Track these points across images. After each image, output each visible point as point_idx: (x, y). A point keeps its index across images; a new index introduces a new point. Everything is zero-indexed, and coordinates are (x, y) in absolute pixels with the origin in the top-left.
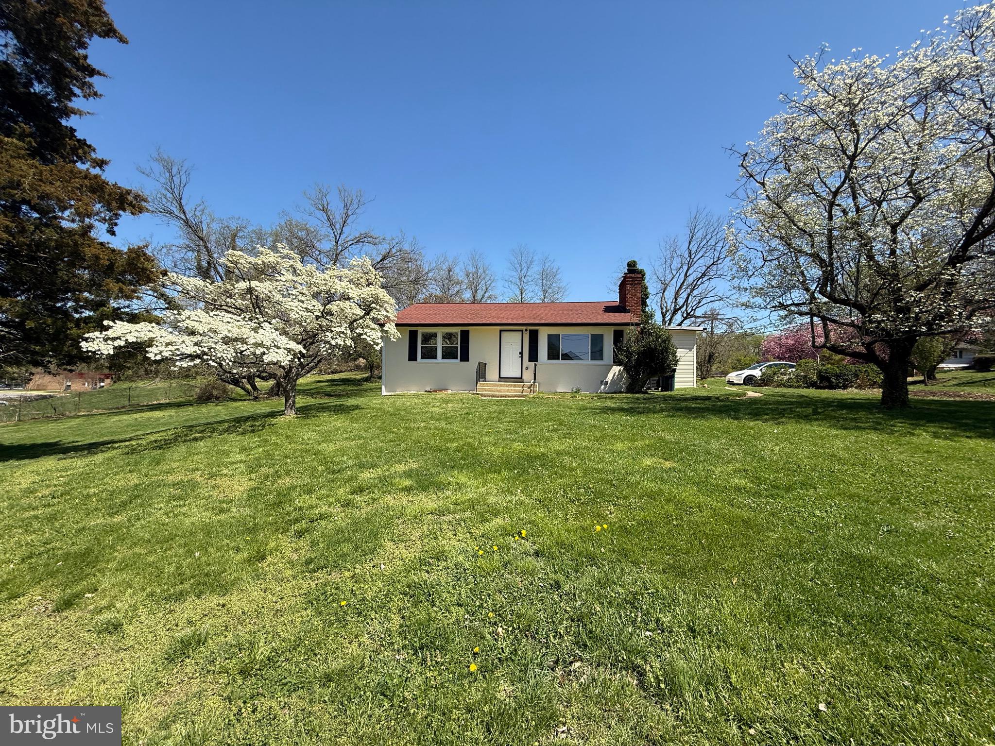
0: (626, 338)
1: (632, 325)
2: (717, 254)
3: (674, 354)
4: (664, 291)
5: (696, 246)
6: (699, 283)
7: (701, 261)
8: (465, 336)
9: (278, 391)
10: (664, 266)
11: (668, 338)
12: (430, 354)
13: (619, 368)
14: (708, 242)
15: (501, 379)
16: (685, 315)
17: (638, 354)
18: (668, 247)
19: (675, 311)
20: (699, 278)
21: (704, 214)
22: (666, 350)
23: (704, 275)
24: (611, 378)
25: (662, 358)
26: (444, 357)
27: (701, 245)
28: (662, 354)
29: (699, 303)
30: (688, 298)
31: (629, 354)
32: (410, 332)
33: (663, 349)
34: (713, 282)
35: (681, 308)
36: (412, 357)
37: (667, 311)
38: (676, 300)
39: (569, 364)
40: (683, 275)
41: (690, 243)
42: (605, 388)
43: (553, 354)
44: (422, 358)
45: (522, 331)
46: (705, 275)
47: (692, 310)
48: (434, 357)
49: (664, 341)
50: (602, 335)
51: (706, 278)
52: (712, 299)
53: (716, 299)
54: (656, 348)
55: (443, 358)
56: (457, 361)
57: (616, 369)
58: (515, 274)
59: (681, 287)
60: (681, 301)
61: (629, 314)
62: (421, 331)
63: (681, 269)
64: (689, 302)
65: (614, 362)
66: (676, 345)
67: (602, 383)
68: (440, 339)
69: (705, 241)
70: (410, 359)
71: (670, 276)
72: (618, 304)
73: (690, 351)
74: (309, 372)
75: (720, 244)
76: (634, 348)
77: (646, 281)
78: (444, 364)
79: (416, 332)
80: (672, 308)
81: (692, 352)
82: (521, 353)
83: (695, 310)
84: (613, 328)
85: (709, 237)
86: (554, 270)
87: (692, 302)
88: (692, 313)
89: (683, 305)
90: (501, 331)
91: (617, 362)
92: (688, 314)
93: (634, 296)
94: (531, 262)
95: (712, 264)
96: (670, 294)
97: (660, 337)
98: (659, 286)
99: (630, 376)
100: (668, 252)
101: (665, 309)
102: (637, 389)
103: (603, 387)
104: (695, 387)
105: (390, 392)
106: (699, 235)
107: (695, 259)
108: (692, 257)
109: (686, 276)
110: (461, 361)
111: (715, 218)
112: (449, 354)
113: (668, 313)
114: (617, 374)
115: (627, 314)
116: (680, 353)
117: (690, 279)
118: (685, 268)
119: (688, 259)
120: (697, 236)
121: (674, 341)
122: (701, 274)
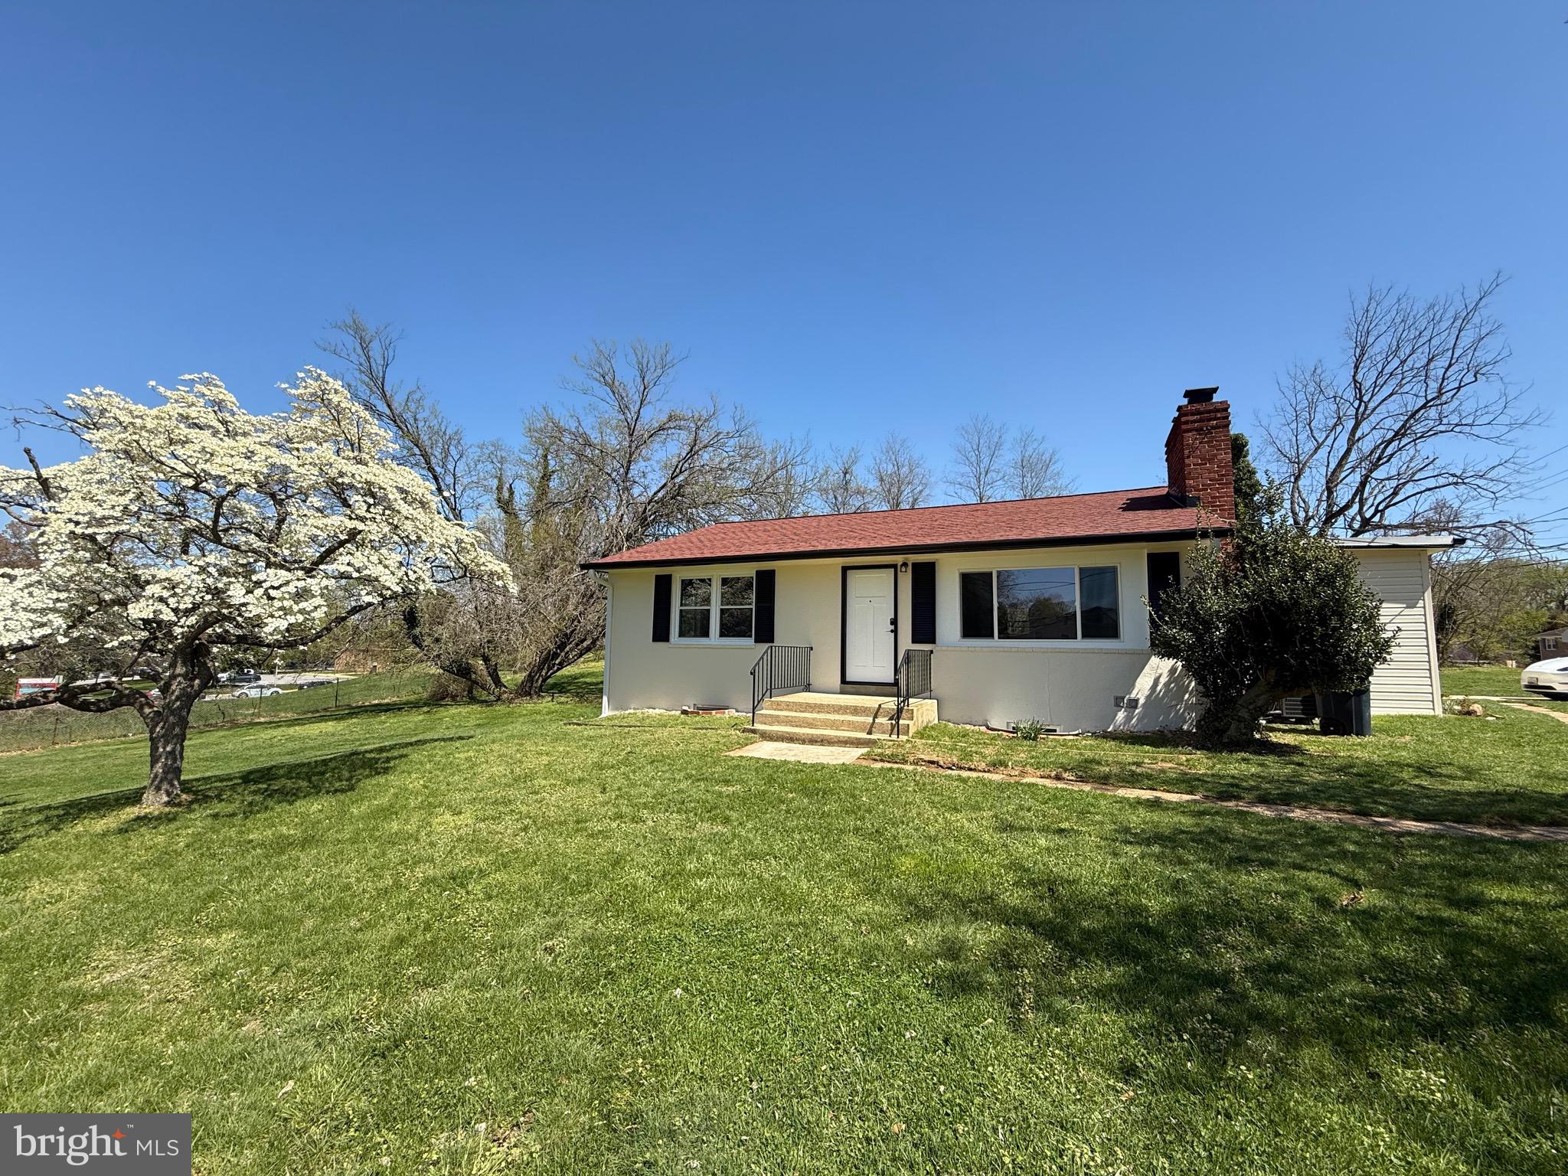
0: (1187, 573)
1: (1205, 534)
2: (1434, 386)
3: (1370, 620)
4: (1297, 478)
5: (1374, 374)
6: (1389, 451)
7: (1393, 405)
8: (766, 583)
9: (530, 688)
10: (1294, 426)
11: (1339, 568)
12: (697, 626)
13: (1167, 664)
14: (1403, 362)
15: (847, 685)
16: (1356, 525)
17: (1229, 621)
18: (1299, 387)
19: (1331, 517)
20: (1390, 442)
21: (1392, 299)
22: (1339, 608)
23: (1399, 434)
24: (1147, 692)
25: (1324, 637)
26: (725, 632)
27: (1388, 369)
28: (1324, 621)
29: (1395, 493)
30: (1363, 484)
31: (1201, 624)
32: (658, 578)
33: (1324, 605)
34: (1426, 448)
36: (661, 633)
37: (1307, 519)
38: (1330, 491)
39: (1023, 651)
40: (1345, 436)
41: (1356, 367)
42: (1128, 719)
43: (975, 625)
44: (682, 634)
45: (894, 566)
46: (1404, 435)
47: (1377, 511)
48: (705, 633)
49: (1327, 580)
50: (1113, 570)
51: (1405, 441)
52: (1431, 483)
53: (1442, 481)
54: (1296, 603)
55: (723, 635)
56: (750, 642)
57: (1159, 668)
58: (968, 469)
59: (1340, 465)
60: (1343, 495)
61: (1195, 510)
62: (679, 574)
63: (1339, 428)
64: (1366, 495)
65: (1153, 645)
66: (1374, 589)
67: (1118, 702)
68: (716, 591)
69: (1396, 362)
70: (655, 639)
71: (1312, 445)
72: (1165, 491)
73: (1412, 606)
74: (581, 655)
75: (1441, 363)
76: (1214, 604)
77: (1250, 458)
78: (724, 647)
79: (668, 578)
80: (1322, 511)
81: (1418, 611)
82: (894, 622)
83: (1383, 511)
84: (1145, 549)
85: (1405, 351)
86: (1047, 456)
87: (1374, 496)
88: (1376, 519)
89: (1352, 501)
90: (845, 570)
91: (1164, 647)
92: (1366, 522)
93: (1211, 461)
94: (998, 445)
95: (1424, 407)
96: (1313, 481)
97: (1306, 567)
98: (1285, 469)
99: (1207, 689)
100: (1301, 396)
101: (1302, 515)
102: (1232, 731)
103: (1121, 715)
104: (1439, 712)
105: (617, 709)
106: (1379, 348)
107: (1371, 405)
108: (1366, 399)
109: (1352, 442)
110: (756, 641)
111: (1422, 306)
112: (733, 627)
113: (1313, 523)
114: (1163, 680)
115: (1189, 510)
116: (1389, 614)
117: (1366, 445)
118: (1350, 424)
119: (1357, 403)
120: (1376, 349)
121: (1364, 577)
122: (1390, 434)
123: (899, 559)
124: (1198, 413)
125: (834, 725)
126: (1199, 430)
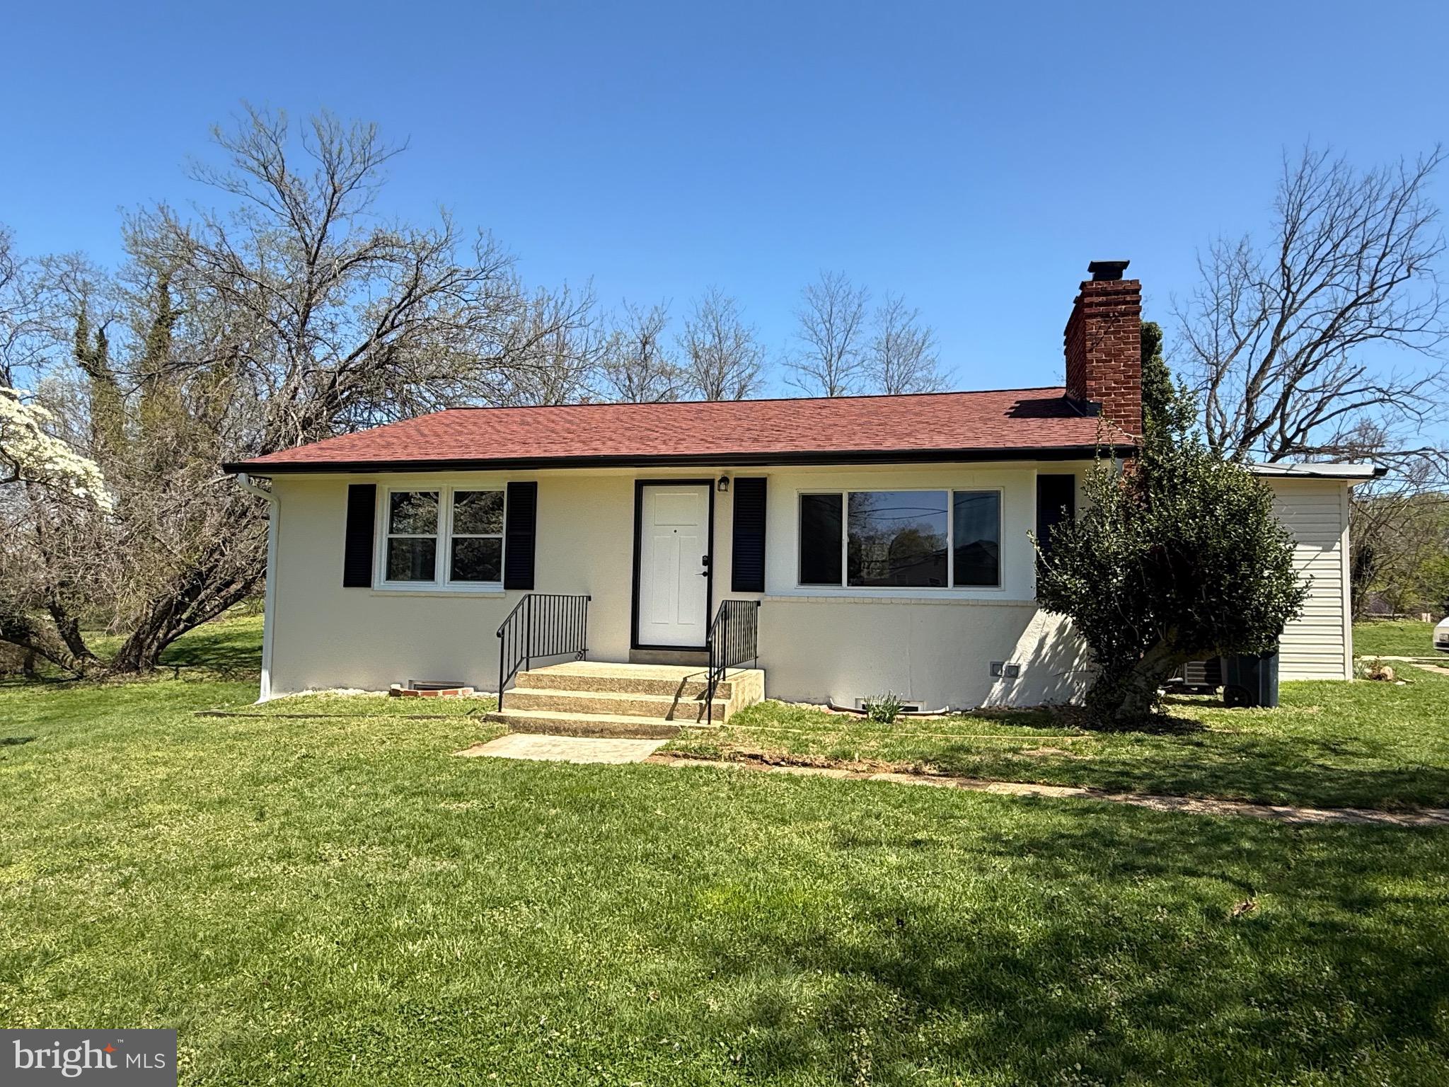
0: (1083, 502)
1: (1105, 454)
2: (1366, 279)
3: (1282, 566)
4: (1215, 384)
5: (1304, 258)
6: (1315, 357)
7: (1323, 299)
8: (522, 502)
9: (138, 658)
11: (1252, 501)
12: (415, 563)
13: (1057, 619)
14: (1336, 246)
15: (640, 651)
16: (1276, 446)
17: (1129, 564)
18: (1222, 268)
19: (1249, 435)
20: (1317, 345)
21: (1326, 167)
23: (1327, 336)
24: (1030, 657)
25: (1233, 587)
26: (460, 572)
27: (1320, 254)
28: (1233, 567)
29: (1319, 410)
30: (1285, 396)
31: (1097, 569)
32: (354, 490)
33: (1234, 548)
34: (1356, 354)
35: (1267, 423)
36: (357, 574)
37: (1224, 437)
38: (1250, 402)
39: (879, 602)
40: (1269, 334)
41: (1286, 248)
42: (1007, 691)
43: (817, 566)
44: (391, 576)
45: (710, 482)
46: (1332, 337)
47: (1299, 430)
48: (427, 573)
49: (1238, 516)
50: (996, 495)
51: (1333, 344)
52: (1357, 399)
54: (1204, 544)
55: (455, 576)
56: (497, 587)
58: (815, 348)
59: (1262, 370)
60: (1264, 408)
61: (1095, 420)
62: (387, 485)
63: (1263, 324)
64: (1288, 409)
65: (1039, 595)
66: (1289, 528)
67: (996, 670)
68: (446, 512)
69: (1328, 246)
70: (348, 583)
71: (1232, 343)
73: (1327, 549)
74: (225, 606)
75: (1375, 251)
76: (1113, 543)
77: (1163, 355)
78: (456, 596)
79: (370, 490)
80: (1240, 428)
81: (1335, 555)
82: (708, 561)
83: (1304, 430)
84: (1034, 469)
85: (1339, 232)
86: (919, 336)
87: (1298, 410)
88: (1297, 440)
89: (1272, 417)
90: (640, 485)
91: (1053, 598)
92: (1286, 443)
93: (1117, 357)
94: (856, 317)
95: (1354, 303)
96: (1232, 389)
97: (1217, 499)
98: (1201, 372)
99: (1101, 653)
100: (1224, 279)
101: (1218, 431)
102: (1126, 705)
103: (998, 687)
104: (1349, 677)
105: (284, 690)
106: (1311, 225)
107: (1300, 297)
108: (1294, 289)
109: (1277, 341)
110: (507, 587)
111: (1358, 178)
112: (471, 566)
113: (1228, 442)
114: (1050, 641)
115: (1089, 420)
116: (1304, 559)
117: (1291, 347)
118: (1275, 319)
119: (1284, 293)
120: (1308, 227)
121: (1280, 513)
122: (1318, 335)
123: (716, 472)
124: (1106, 293)
125: (619, 708)
126: (1105, 316)
